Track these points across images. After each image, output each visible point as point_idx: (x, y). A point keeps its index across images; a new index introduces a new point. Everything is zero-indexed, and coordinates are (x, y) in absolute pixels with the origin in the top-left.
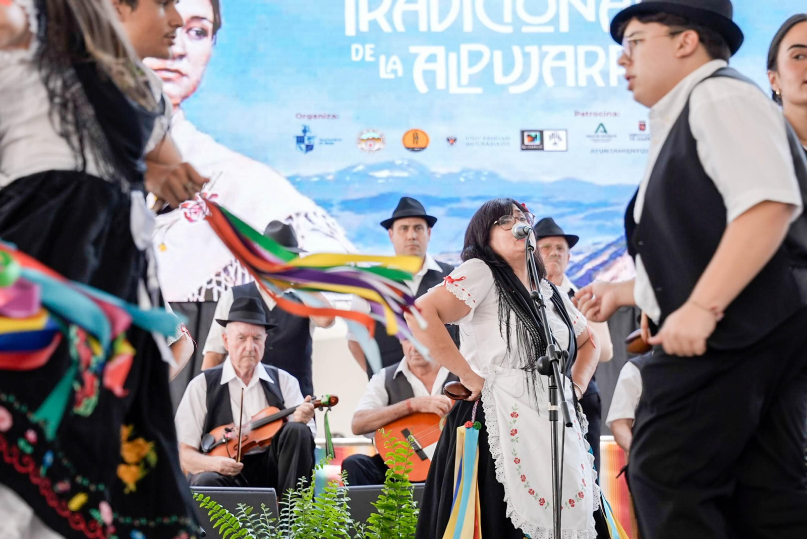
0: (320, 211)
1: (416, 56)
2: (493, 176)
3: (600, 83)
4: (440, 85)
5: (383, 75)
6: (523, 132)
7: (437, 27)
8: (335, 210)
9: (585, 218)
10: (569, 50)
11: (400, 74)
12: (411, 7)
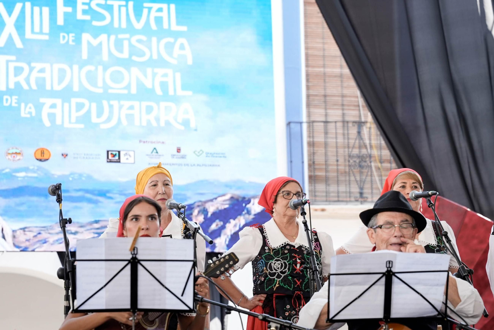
1: (43, 104)
2: (89, 177)
3: (154, 124)
4: (59, 122)
5: (23, 115)
6: (108, 152)
7: (57, 88)
10: (136, 104)
11: (34, 114)
12: (41, 75)
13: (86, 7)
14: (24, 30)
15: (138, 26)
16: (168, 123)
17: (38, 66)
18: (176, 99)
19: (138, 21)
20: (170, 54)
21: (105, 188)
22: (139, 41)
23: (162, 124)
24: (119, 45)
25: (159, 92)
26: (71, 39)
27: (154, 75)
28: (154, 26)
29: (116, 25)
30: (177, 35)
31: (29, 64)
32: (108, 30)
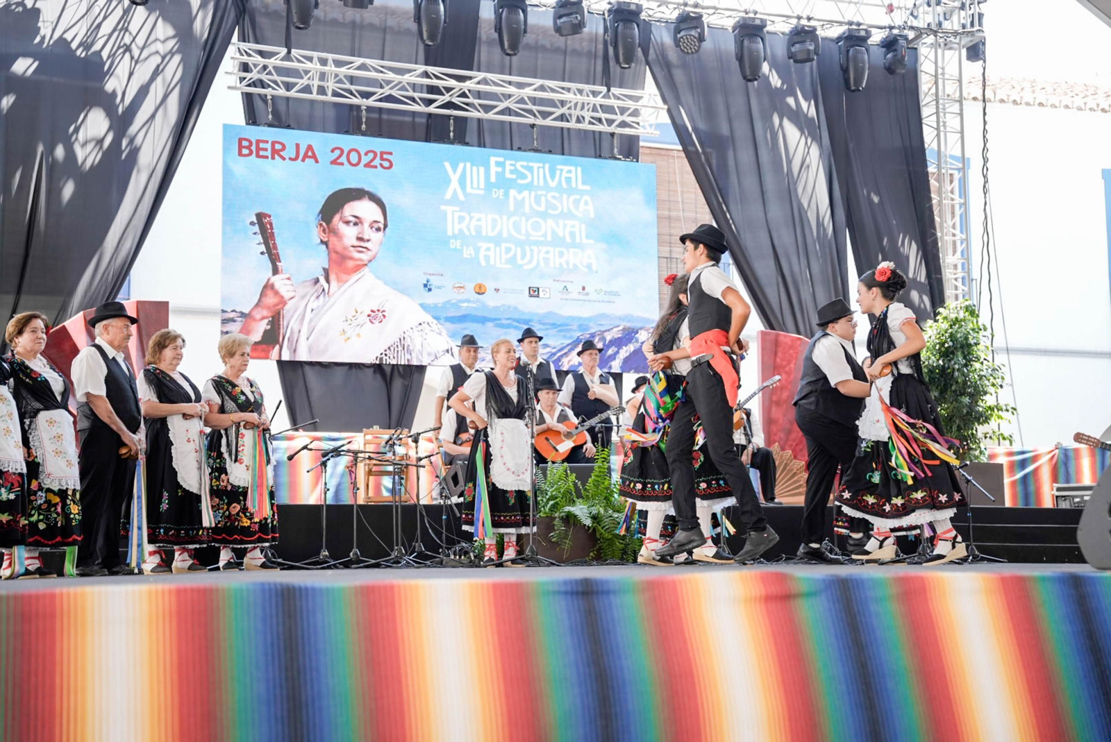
0: (435, 321)
1: (480, 247)
2: (516, 308)
3: (565, 266)
4: (492, 262)
5: (465, 256)
7: (490, 234)
8: (442, 321)
9: (558, 331)
10: (551, 249)
11: (473, 256)
12: (479, 223)
13: (513, 168)
14: (465, 186)
15: (553, 184)
16: (575, 266)
17: (476, 215)
18: (581, 246)
19: (553, 180)
20: (577, 207)
21: (527, 317)
22: (553, 197)
23: (571, 267)
24: (538, 202)
25: (568, 240)
26: (501, 194)
27: (565, 226)
28: (564, 185)
29: (536, 183)
30: (582, 193)
31: (469, 215)
32: (529, 187)
